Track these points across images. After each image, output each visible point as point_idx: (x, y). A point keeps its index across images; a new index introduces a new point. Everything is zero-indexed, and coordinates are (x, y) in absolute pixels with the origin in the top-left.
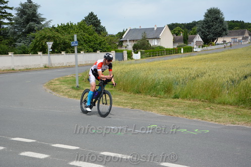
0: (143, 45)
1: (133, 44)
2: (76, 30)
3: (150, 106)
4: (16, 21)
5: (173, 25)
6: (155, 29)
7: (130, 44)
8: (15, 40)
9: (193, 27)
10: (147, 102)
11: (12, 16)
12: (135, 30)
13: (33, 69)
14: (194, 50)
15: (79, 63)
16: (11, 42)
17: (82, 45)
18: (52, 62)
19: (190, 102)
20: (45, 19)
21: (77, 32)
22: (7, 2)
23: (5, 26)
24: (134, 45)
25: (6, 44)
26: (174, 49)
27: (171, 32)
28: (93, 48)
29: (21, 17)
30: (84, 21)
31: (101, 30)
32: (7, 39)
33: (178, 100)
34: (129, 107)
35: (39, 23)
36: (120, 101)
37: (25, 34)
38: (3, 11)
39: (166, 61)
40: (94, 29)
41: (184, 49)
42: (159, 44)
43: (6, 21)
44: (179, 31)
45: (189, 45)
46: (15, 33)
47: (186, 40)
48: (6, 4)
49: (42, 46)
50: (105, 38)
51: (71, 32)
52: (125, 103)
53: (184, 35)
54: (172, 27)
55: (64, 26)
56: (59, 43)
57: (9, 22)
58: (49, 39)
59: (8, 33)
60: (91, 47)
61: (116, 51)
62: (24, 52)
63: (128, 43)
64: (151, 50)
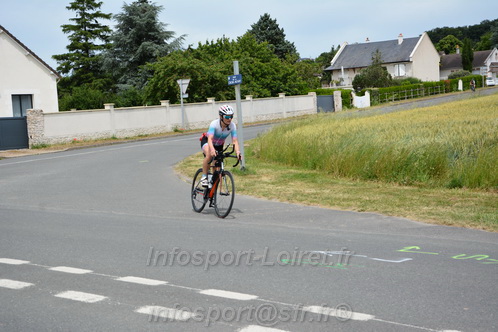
0: (376, 76)
1: (353, 76)
2: (235, 52)
3: (398, 206)
4: (117, 40)
5: (439, 31)
6: (400, 43)
7: (347, 76)
8: (115, 80)
9: (482, 33)
10: (391, 198)
11: (109, 31)
12: (357, 46)
13: (152, 135)
14: (488, 82)
15: (244, 121)
16: (109, 84)
17: (249, 82)
18: (190, 120)
19: (487, 194)
20: (172, 33)
21: (238, 58)
22: (99, 5)
23: (97, 52)
24: (356, 78)
25: (100, 88)
26: (441, 83)
27: (435, 46)
28: (271, 88)
29: (126, 32)
30: (251, 33)
31: (285, 51)
32: (101, 77)
33: (460, 191)
34: (354, 209)
35: (160, 42)
36: (334, 196)
37: (134, 66)
38: (93, 22)
39: (426, 109)
40: (272, 48)
41: (464, 83)
42: (409, 75)
43: (98, 42)
44: (452, 44)
45: (475, 73)
46: (115, 65)
47: (468, 62)
48: (98, 9)
49: (169, 87)
50: (295, 66)
51: (226, 56)
52: (344, 200)
53: (464, 52)
54: (437, 36)
55: (212, 46)
56: (203, 82)
57: (104, 43)
58: (182, 73)
59: (101, 65)
60: (268, 86)
61: (318, 93)
62: (134, 102)
63: (343, 75)
64: (393, 87)
